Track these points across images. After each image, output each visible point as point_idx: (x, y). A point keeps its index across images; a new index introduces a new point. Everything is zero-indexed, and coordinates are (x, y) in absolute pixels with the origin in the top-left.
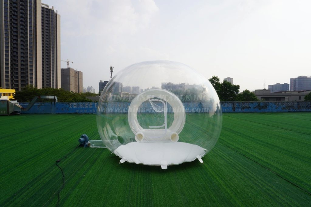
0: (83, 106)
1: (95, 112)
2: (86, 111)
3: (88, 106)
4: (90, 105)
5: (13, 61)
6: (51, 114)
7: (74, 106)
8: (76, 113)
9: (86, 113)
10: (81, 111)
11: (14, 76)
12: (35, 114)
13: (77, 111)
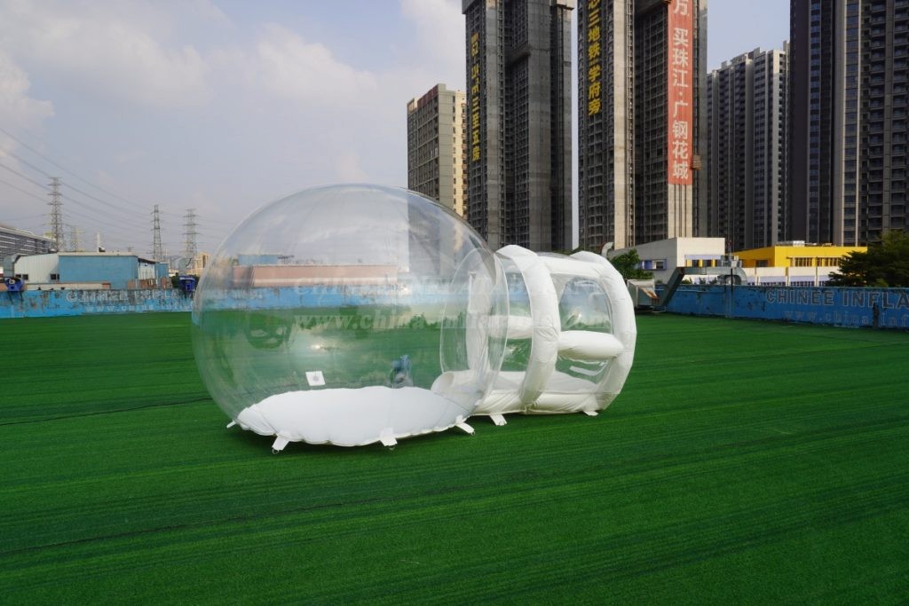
0: (805, 300)
1: (840, 321)
2: (812, 317)
3: (821, 300)
4: (826, 298)
5: (868, 163)
6: (722, 317)
7: (780, 296)
8: (784, 322)
9: (812, 323)
10: (799, 316)
11: (871, 208)
12: (692, 315)
13: (788, 315)
